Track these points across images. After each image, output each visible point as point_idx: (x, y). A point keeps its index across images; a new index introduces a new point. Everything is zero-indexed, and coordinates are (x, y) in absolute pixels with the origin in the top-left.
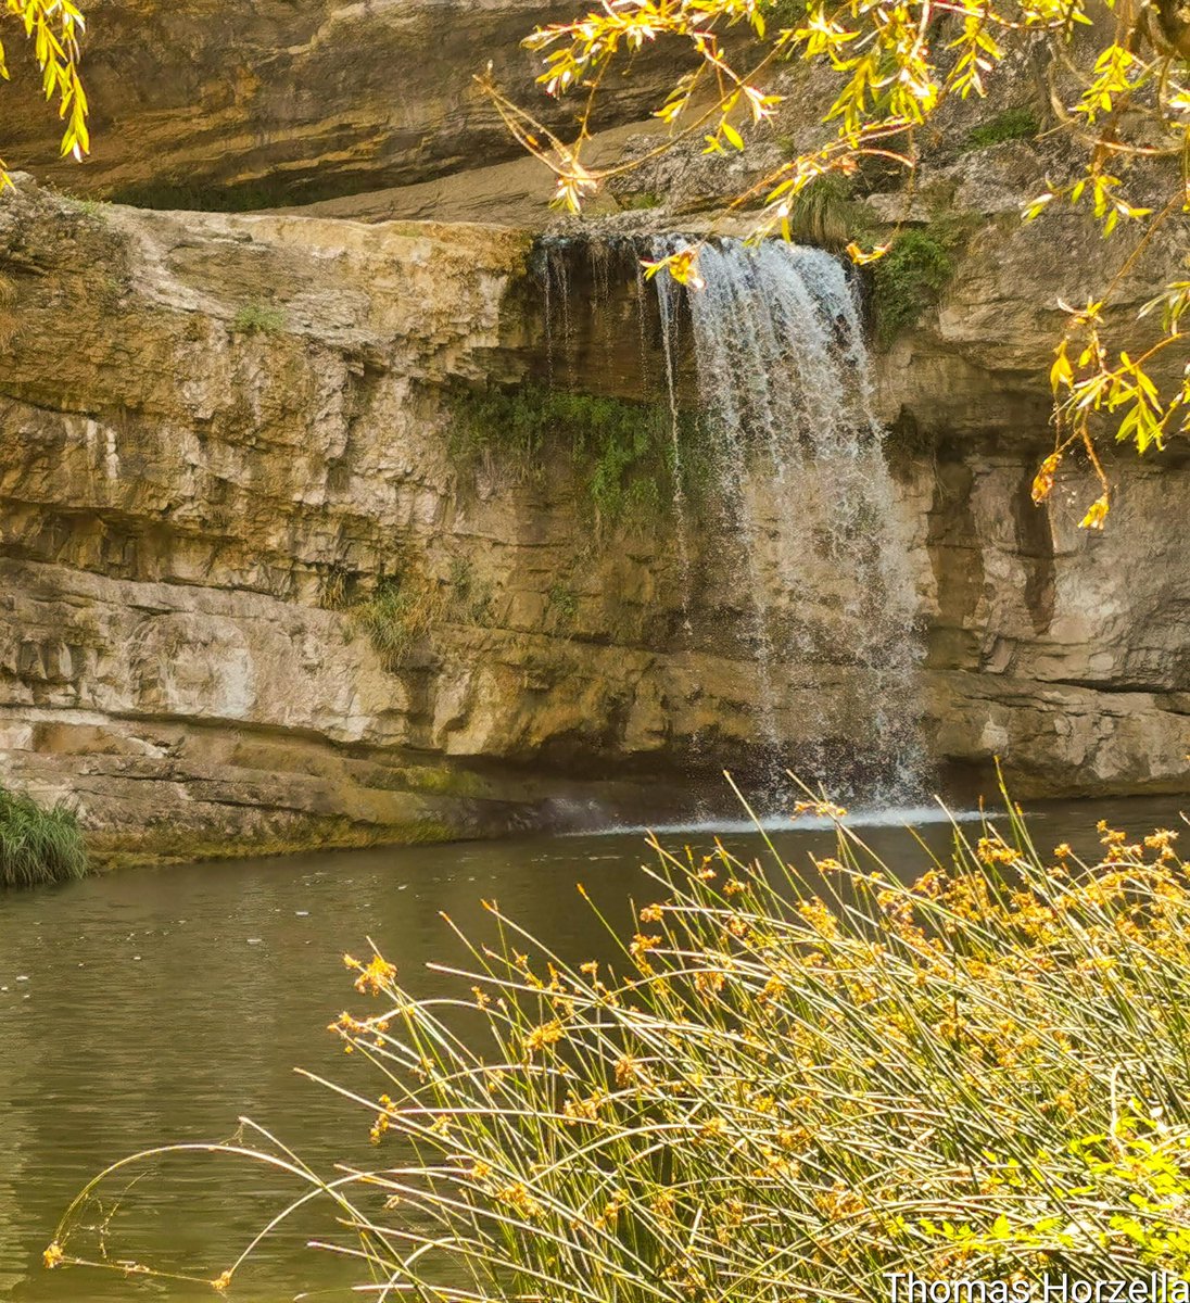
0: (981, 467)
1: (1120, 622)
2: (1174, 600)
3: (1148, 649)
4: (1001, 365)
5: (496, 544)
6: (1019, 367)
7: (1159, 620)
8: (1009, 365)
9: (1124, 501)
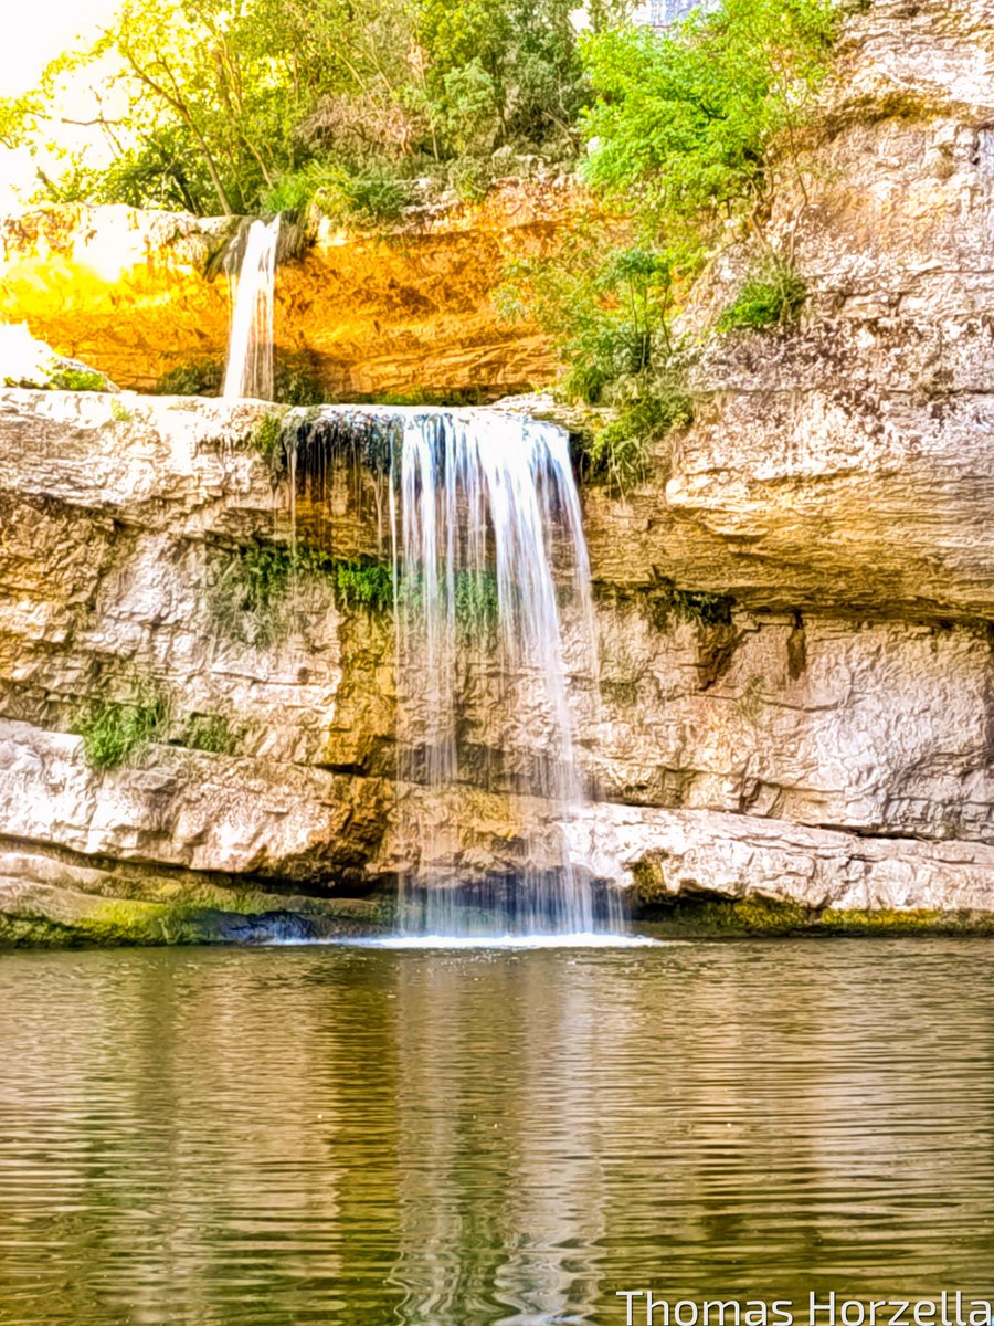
0: (749, 625)
1: (876, 772)
2: (938, 754)
3: (912, 799)
4: (720, 530)
5: (255, 681)
6: (740, 532)
7: (925, 772)
8: (728, 530)
9: (890, 661)
